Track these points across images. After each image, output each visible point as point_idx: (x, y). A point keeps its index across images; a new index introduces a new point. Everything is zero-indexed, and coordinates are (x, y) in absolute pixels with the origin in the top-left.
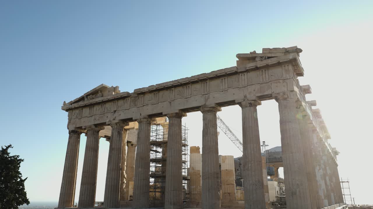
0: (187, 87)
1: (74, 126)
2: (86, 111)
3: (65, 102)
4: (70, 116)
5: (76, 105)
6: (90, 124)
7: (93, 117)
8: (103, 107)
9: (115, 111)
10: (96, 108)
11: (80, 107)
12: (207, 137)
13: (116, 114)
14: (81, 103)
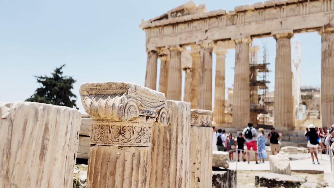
0: (303, 5)
1: (155, 45)
2: (169, 30)
3: (143, 20)
4: (148, 35)
5: (158, 23)
6: (174, 43)
7: (179, 37)
8: (190, 26)
9: (206, 31)
10: (181, 27)
11: (160, 26)
12: (330, 59)
13: (208, 34)
14: (164, 22)
